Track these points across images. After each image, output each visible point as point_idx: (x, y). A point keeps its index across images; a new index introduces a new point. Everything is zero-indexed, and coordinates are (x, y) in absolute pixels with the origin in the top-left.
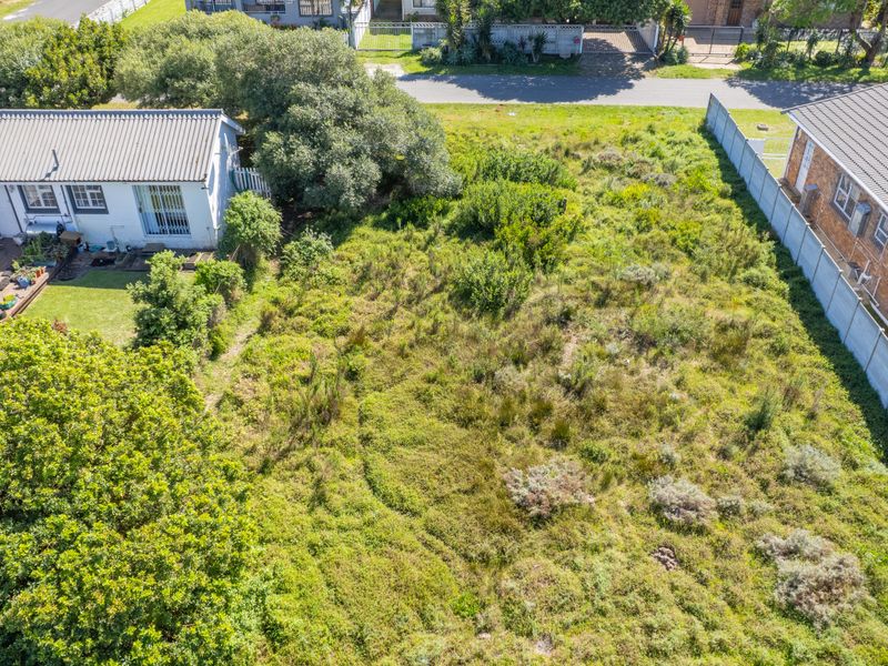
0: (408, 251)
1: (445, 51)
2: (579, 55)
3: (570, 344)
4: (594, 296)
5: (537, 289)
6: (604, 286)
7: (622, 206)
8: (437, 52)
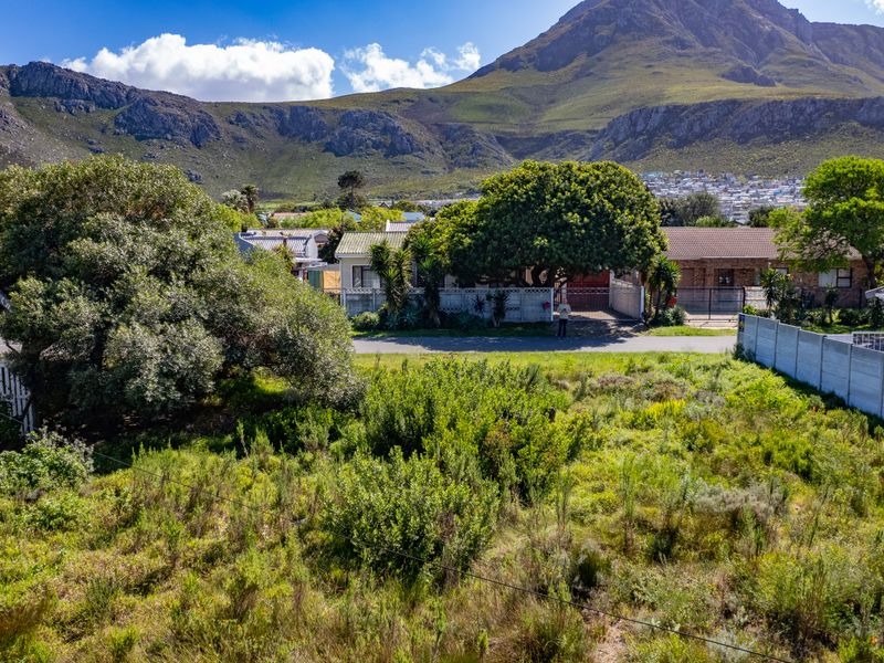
0: (249, 481)
1: (383, 315)
2: (552, 323)
3: (607, 647)
4: (643, 542)
5: (509, 533)
6: (659, 523)
7: (650, 426)
8: (374, 316)
